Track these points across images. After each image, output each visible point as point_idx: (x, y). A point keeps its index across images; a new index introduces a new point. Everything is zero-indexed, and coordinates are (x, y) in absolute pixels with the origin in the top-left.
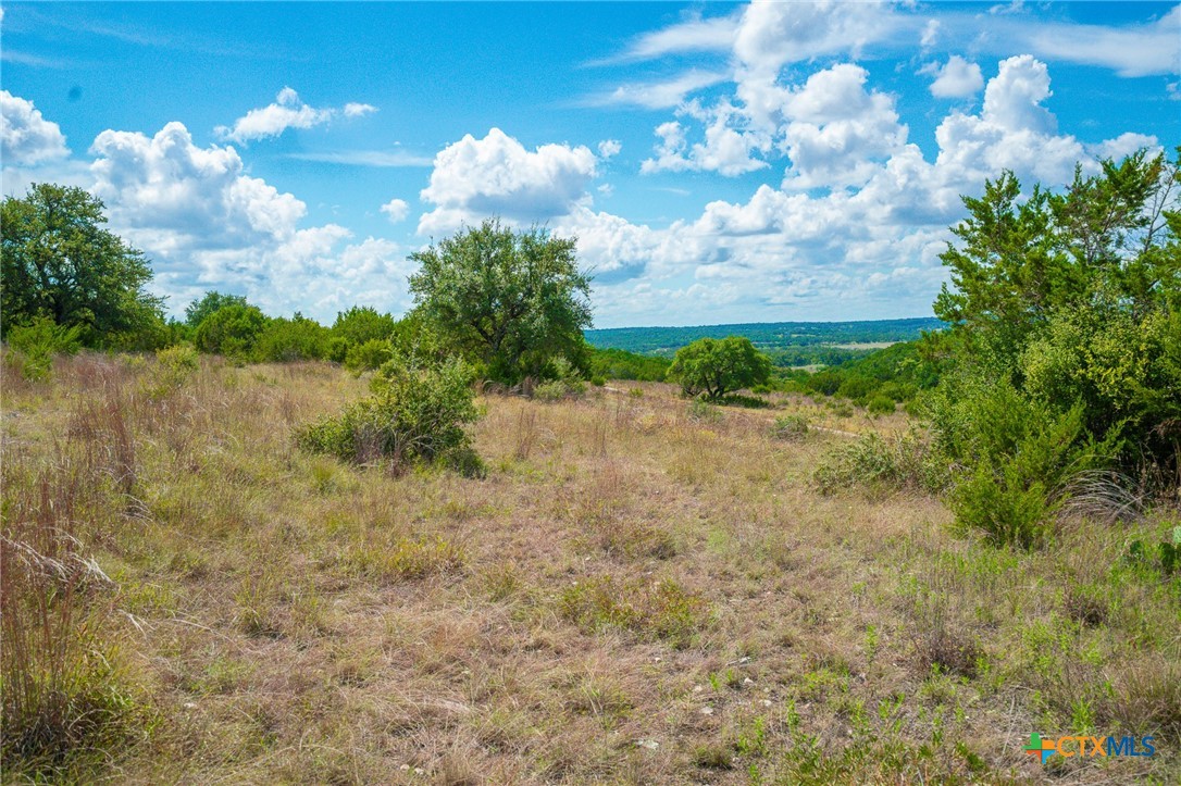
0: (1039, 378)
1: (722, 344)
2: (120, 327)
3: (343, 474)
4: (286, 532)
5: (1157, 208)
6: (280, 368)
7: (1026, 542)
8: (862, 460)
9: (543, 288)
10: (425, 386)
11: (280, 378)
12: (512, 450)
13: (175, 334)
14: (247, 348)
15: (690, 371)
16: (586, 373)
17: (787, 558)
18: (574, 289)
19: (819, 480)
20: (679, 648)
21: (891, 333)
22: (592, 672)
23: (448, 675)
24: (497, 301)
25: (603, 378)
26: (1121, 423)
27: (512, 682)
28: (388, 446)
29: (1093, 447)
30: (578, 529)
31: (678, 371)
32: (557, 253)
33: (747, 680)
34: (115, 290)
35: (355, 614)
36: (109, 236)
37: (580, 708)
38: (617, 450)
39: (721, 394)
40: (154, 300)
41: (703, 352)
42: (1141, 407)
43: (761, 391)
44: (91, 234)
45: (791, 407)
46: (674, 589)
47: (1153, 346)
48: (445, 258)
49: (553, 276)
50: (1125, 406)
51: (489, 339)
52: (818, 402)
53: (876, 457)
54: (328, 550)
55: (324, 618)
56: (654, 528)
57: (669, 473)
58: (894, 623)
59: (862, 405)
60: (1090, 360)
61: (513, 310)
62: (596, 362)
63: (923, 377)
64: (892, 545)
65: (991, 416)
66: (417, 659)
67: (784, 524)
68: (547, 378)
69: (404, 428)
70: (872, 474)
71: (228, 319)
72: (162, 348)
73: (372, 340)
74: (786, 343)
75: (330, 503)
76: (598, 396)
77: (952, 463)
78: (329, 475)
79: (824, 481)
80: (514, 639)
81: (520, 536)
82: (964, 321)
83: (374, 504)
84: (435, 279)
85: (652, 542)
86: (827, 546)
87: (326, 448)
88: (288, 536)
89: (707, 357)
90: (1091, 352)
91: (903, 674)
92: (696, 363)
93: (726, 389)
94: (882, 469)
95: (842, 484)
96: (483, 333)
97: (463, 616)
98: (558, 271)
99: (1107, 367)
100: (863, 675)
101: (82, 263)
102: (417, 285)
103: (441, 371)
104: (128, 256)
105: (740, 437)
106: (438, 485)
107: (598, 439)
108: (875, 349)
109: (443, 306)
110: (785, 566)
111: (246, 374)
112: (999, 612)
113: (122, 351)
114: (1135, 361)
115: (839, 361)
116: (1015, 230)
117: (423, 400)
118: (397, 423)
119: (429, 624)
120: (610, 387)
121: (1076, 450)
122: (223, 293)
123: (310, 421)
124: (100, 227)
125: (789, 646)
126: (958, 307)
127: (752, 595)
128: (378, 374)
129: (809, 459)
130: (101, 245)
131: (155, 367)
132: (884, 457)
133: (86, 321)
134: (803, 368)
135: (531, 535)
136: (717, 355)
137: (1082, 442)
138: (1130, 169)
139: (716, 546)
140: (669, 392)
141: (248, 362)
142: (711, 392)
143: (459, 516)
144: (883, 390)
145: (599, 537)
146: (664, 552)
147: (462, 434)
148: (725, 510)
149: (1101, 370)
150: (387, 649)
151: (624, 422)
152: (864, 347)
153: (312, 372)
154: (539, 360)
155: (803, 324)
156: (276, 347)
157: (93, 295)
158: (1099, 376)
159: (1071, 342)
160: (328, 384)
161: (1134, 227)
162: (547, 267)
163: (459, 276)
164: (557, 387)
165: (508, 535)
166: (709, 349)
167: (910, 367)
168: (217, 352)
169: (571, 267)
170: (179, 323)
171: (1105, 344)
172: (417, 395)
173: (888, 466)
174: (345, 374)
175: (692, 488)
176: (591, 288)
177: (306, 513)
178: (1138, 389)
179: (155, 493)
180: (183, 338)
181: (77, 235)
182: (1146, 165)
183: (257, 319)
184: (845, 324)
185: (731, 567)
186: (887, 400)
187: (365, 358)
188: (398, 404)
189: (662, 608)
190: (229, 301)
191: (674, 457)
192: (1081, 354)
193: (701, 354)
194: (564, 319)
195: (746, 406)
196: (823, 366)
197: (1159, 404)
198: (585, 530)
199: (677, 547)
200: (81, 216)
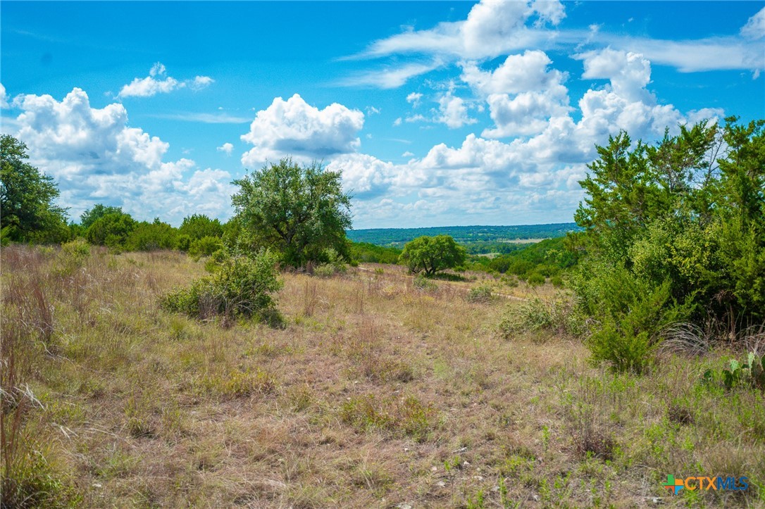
0: (642, 264)
1: (434, 240)
2: (37, 227)
3: (192, 327)
4: (155, 366)
5: (713, 157)
6: (145, 255)
7: (638, 370)
8: (530, 316)
9: (320, 203)
10: (245, 268)
11: (146, 262)
12: (302, 309)
13: (74, 233)
14: (122, 242)
15: (414, 257)
16: (347, 259)
17: (486, 381)
18: (340, 204)
19: (503, 329)
20: (421, 441)
21: (541, 233)
22: (365, 459)
23: (269, 462)
24: (290, 212)
25: (357, 262)
26: (694, 293)
27: (312, 467)
28: (221, 308)
29: (677, 308)
30: (348, 362)
31: (406, 257)
32: (329, 180)
33: (466, 463)
34: (34, 204)
35: (205, 421)
36: (30, 167)
37: (360, 484)
38: (370, 309)
39: (434, 272)
40: (59, 210)
41: (422, 245)
42: (706, 282)
43: (459, 270)
44: (18, 166)
45: (479, 281)
46: (415, 402)
47: (713, 244)
48: (255, 183)
49: (326, 195)
50: (696, 282)
51: (284, 236)
52: (496, 277)
53: (539, 314)
54: (185, 377)
55: (185, 425)
56: (399, 361)
57: (405, 325)
58: (558, 423)
59: (524, 279)
60: (674, 252)
61: (300, 217)
62: (353, 251)
63: (563, 262)
64: (553, 372)
65: (612, 288)
66: (248, 451)
67: (482, 359)
68: (322, 262)
69: (231, 295)
70: (537, 326)
71: (110, 222)
72: (65, 242)
73: (206, 237)
74: (474, 239)
75: (183, 346)
76: (355, 273)
77: (587, 319)
78: (182, 327)
79: (506, 330)
80: (311, 437)
81: (310, 367)
82: (593, 227)
83: (214, 347)
84: (249, 197)
85: (398, 371)
86: (511, 373)
87: (179, 309)
88: (157, 368)
89: (425, 248)
90: (675, 248)
91: (566, 458)
92: (417, 252)
93: (437, 269)
94: (543, 322)
95: (517, 332)
96: (280, 232)
97: (277, 422)
98: (330, 193)
99: (685, 257)
100: (540, 459)
101: (11, 185)
102: (237, 200)
103: (256, 258)
104: (43, 181)
105: (450, 301)
106: (254, 334)
107: (358, 303)
108: (531, 243)
109: (255, 215)
110: (485, 386)
111: (122, 258)
112: (624, 416)
113: (38, 243)
114: (702, 253)
115: (509, 251)
116: (626, 169)
117: (244, 277)
118: (227, 292)
119: (254, 427)
120: (362, 267)
121: (666, 310)
122: (106, 205)
123: (169, 291)
124: (24, 161)
125: (491, 439)
126: (589, 218)
127: (465, 406)
128: (211, 259)
129: (495, 316)
130: (24, 173)
131: (60, 255)
132: (544, 314)
133: (14, 223)
134: (485, 255)
135: (318, 367)
136: (431, 247)
137: (670, 305)
138: (697, 131)
139: (440, 374)
140: (401, 271)
141: (123, 251)
142: (427, 271)
143: (270, 354)
144: (537, 270)
145: (364, 367)
146: (406, 377)
147: (269, 299)
148: (443, 349)
149: (681, 259)
150: (228, 445)
151: (374, 290)
152: (524, 242)
153: (166, 258)
154: (317, 250)
155: (486, 227)
156: (141, 241)
157: (19, 206)
158: (680, 263)
159: (661, 241)
160: (177, 265)
161: (699, 168)
162: (323, 190)
163: (265, 196)
164: (329, 268)
165: (302, 367)
166: (426, 243)
167: (553, 255)
168: (102, 244)
169: (338, 190)
170: (76, 225)
171: (683, 242)
172: (240, 273)
173: (547, 320)
174: (189, 259)
175: (421, 335)
176: (351, 203)
177: (168, 353)
178: (704, 271)
179: (66, 341)
180: (79, 234)
181: (8, 167)
182: (707, 130)
183: (129, 223)
184: (513, 227)
185: (449, 387)
186: (540, 276)
187: (202, 249)
188: (228, 279)
189: (408, 415)
190: (110, 211)
191: (407, 314)
192: (668, 249)
193: (420, 246)
194: (334, 224)
195: (450, 280)
196: (498, 254)
197: (717, 281)
198: (353, 363)
199: (414, 375)
200: (11, 154)
